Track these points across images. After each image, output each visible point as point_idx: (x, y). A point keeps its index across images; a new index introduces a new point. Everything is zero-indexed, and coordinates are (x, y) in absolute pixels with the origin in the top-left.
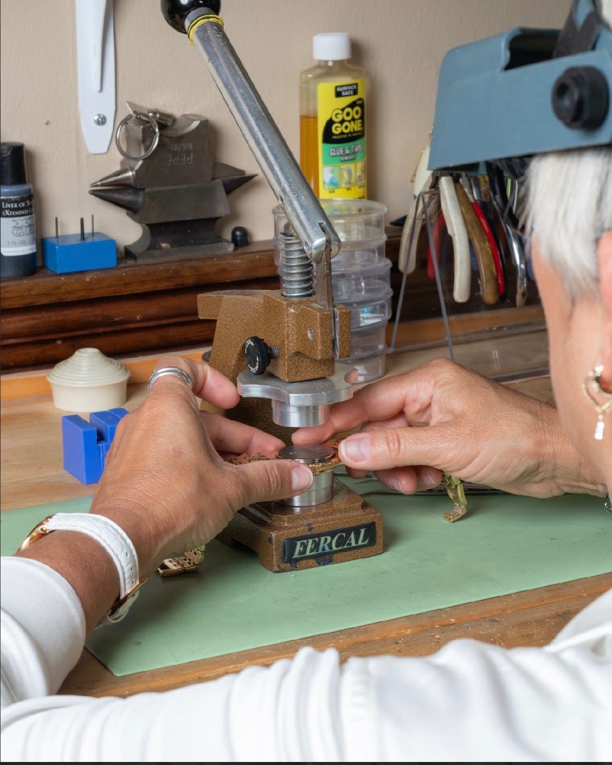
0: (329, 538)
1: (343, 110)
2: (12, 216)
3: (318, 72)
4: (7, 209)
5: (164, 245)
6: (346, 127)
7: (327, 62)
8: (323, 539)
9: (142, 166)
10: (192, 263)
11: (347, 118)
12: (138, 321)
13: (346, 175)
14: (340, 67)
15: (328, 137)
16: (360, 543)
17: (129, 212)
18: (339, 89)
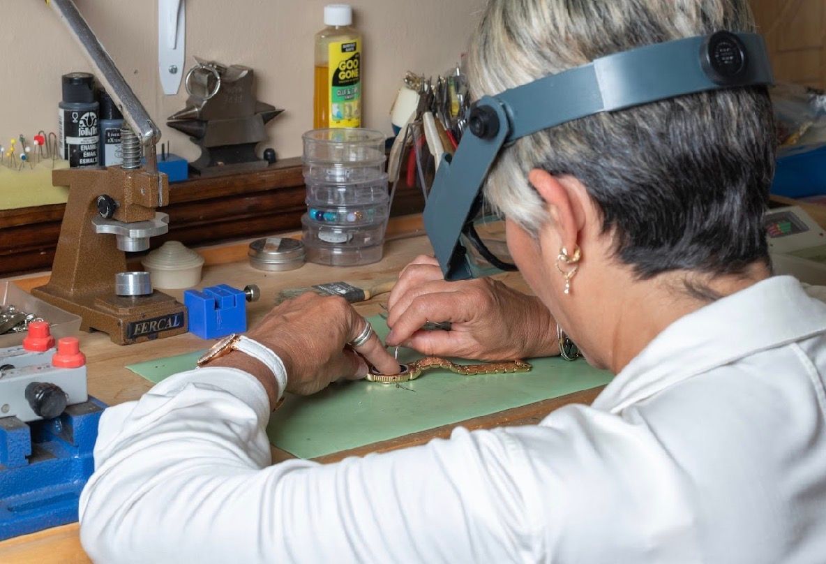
0: (156, 323)
1: (346, 61)
2: (114, 143)
3: (328, 33)
4: (112, 137)
5: (220, 163)
6: (348, 75)
7: (334, 27)
8: (151, 323)
9: (206, 104)
10: (242, 177)
11: (348, 68)
12: (200, 220)
13: (347, 110)
14: (344, 30)
15: (336, 82)
16: (175, 325)
17: (193, 138)
18: (344, 47)
